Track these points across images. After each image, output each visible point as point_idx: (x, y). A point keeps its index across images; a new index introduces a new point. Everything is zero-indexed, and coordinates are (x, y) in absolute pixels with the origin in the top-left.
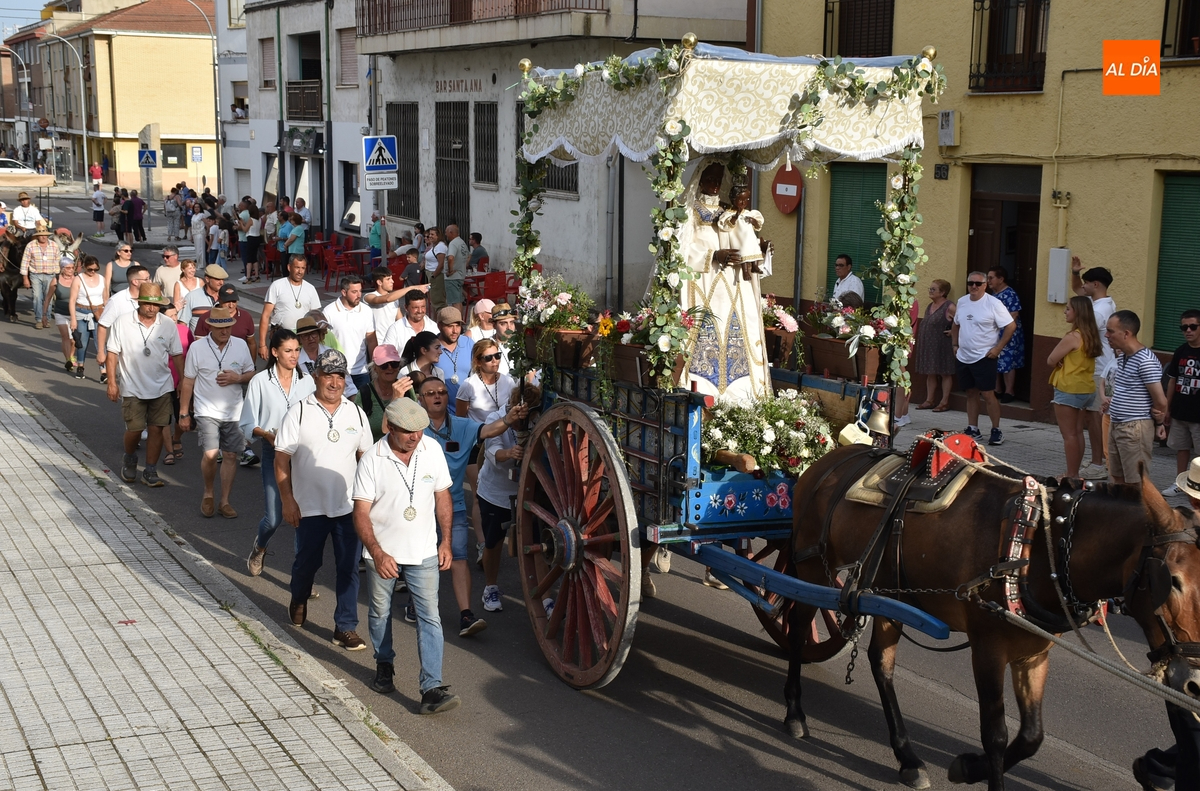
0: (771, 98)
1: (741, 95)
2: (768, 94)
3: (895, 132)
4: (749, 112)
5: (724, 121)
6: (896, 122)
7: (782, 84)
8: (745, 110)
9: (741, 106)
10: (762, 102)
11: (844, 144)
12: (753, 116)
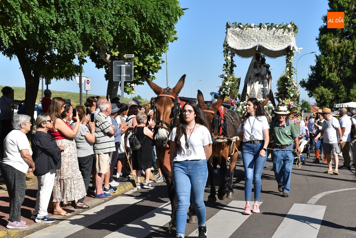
0: (250, 36)
1: (243, 35)
2: (249, 35)
3: (286, 43)
4: (246, 39)
5: (240, 42)
6: (286, 40)
7: (252, 32)
8: (245, 39)
9: (243, 38)
10: (248, 37)
11: (274, 47)
12: (247, 40)
